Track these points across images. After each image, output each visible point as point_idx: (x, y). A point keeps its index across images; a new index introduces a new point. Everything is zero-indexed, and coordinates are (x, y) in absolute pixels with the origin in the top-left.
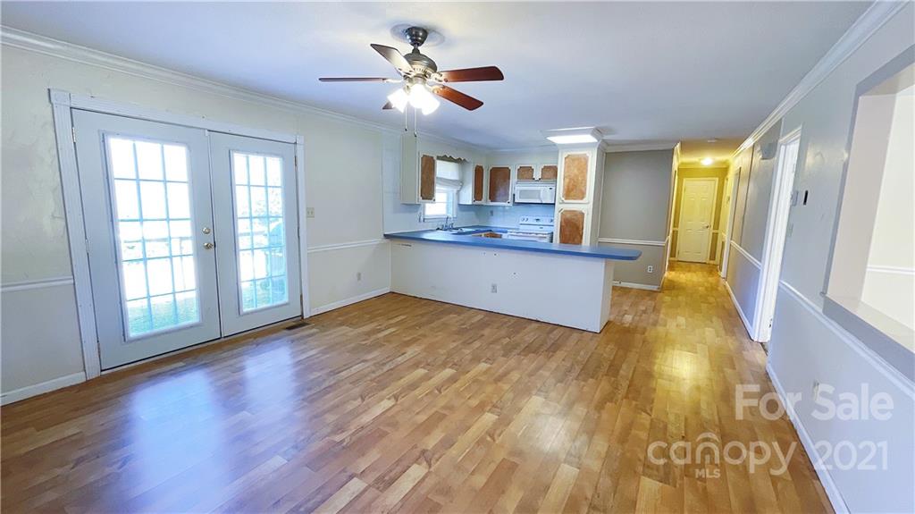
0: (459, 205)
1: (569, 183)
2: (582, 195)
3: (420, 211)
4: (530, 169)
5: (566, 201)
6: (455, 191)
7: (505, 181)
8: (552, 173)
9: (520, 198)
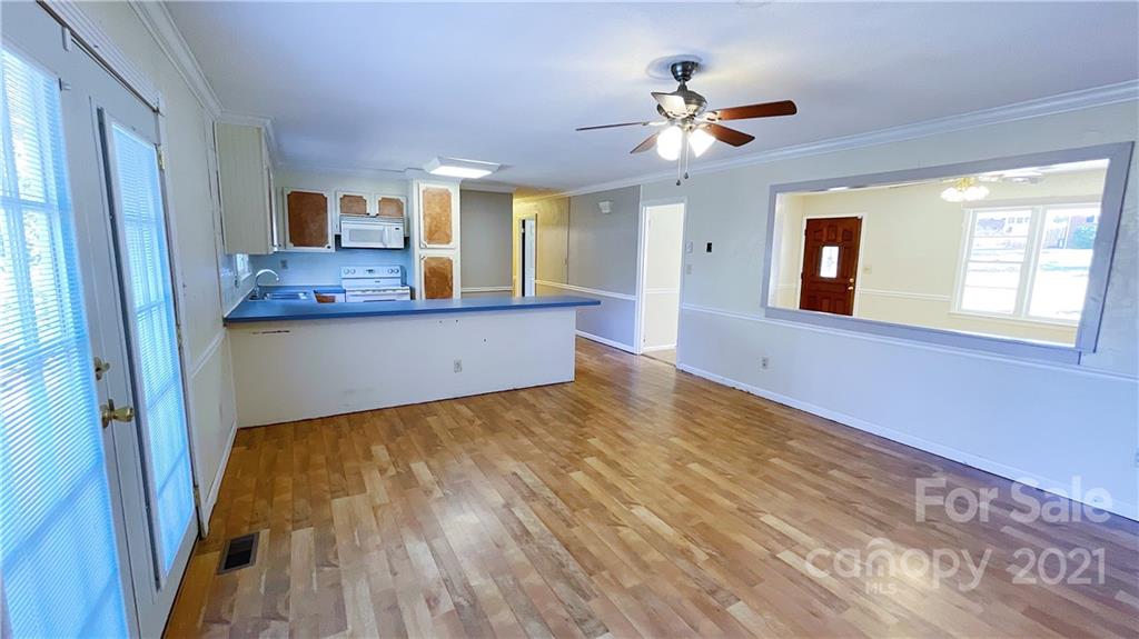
1: (431, 223)
2: (446, 240)
4: (360, 201)
5: (429, 246)
7: (318, 214)
8: (395, 208)
9: (351, 240)
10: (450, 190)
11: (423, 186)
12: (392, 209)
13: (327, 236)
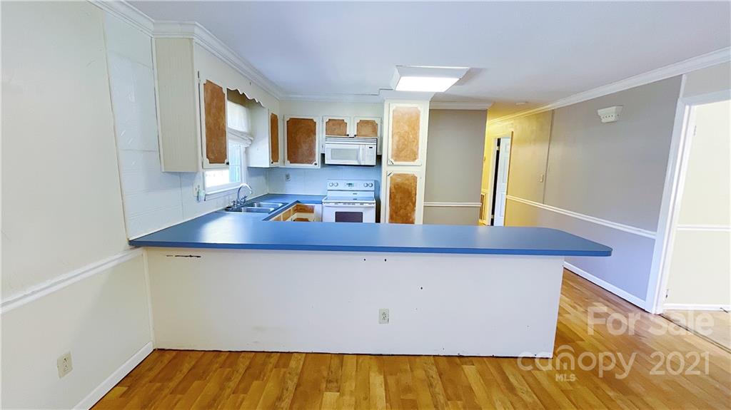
0: (250, 169)
1: (399, 141)
2: (413, 156)
3: (198, 182)
4: (341, 123)
5: (395, 163)
6: (243, 147)
7: (309, 137)
8: (370, 129)
9: (332, 158)
10: (419, 108)
11: (394, 106)
12: (368, 130)
13: (315, 155)
